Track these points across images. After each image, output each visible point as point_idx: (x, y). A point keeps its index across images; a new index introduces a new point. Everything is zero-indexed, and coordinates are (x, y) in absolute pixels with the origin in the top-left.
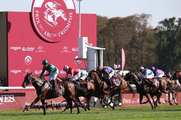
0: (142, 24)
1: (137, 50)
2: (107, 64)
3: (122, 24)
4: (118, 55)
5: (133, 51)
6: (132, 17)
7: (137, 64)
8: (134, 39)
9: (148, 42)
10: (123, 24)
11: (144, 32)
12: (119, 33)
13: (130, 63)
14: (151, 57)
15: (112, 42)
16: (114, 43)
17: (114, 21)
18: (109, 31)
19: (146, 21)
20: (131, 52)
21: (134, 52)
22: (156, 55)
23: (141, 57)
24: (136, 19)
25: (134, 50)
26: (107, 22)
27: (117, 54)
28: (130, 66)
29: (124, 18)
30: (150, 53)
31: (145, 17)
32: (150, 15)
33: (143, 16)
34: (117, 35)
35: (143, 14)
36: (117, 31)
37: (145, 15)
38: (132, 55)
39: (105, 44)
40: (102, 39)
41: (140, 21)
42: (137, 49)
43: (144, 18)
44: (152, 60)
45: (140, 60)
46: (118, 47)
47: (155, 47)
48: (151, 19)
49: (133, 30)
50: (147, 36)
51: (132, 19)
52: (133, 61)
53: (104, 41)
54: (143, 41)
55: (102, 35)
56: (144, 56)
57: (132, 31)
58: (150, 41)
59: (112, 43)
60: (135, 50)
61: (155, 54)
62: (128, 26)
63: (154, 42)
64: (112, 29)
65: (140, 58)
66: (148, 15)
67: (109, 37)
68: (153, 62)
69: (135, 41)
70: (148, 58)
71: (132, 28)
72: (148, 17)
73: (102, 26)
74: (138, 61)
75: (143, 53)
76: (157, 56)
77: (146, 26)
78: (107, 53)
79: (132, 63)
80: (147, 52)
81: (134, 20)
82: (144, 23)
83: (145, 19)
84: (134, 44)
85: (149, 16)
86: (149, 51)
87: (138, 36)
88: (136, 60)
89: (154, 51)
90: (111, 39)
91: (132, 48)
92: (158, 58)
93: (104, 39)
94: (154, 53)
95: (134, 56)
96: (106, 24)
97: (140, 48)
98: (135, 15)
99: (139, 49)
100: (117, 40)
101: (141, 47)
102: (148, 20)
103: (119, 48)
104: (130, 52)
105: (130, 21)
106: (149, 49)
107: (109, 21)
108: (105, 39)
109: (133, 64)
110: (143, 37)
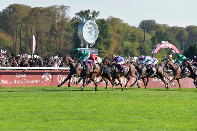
0: (61, 14)
1: (55, 38)
2: (28, 49)
3: (43, 13)
4: (39, 41)
5: (52, 38)
6: (52, 8)
7: (55, 50)
8: (53, 28)
9: (66, 30)
10: (44, 14)
11: (62, 22)
12: (40, 21)
13: (49, 49)
14: (68, 44)
15: (33, 29)
16: (36, 30)
17: (36, 11)
18: (32, 20)
19: (64, 12)
20: (50, 39)
21: (53, 39)
23: (59, 43)
24: (56, 10)
25: (53, 38)
27: (38, 40)
28: (48, 51)
29: (46, 8)
30: (67, 40)
31: (64, 9)
32: (68, 7)
33: (62, 7)
34: (39, 23)
35: (62, 5)
36: (38, 20)
37: (64, 6)
38: (51, 41)
39: (27, 31)
40: (25, 26)
41: (59, 12)
42: (56, 37)
43: (63, 9)
44: (68, 47)
45: (58, 47)
46: (39, 34)
47: (73, 35)
48: (69, 11)
49: (53, 20)
50: (65, 25)
51: (52, 9)
52: (52, 47)
53: (26, 28)
54: (61, 30)
55: (24, 22)
56: (61, 43)
57: (52, 20)
58: (68, 30)
59: (34, 30)
60: (54, 37)
61: (72, 42)
62: (48, 16)
63: (72, 31)
64: (34, 18)
65: (58, 44)
66: (67, 6)
67: (31, 24)
68: (69, 48)
69: (54, 29)
70: (65, 45)
71: (51, 18)
72: (66, 8)
73: (24, 14)
74: (56, 47)
75: (62, 40)
76: (73, 44)
77: (64, 16)
78: (28, 39)
79: (50, 49)
80: (65, 40)
81: (54, 11)
82: (63, 14)
83: (64, 10)
84: (53, 31)
85: (67, 7)
86: (66, 39)
87: (57, 25)
88: (54, 47)
89: (71, 39)
90: (33, 26)
91: (51, 35)
92: (74, 46)
93: (26, 26)
94: (71, 41)
95: (53, 42)
96: (28, 12)
97: (59, 36)
98: (54, 6)
99: (57, 36)
100: (38, 28)
101: (59, 35)
102: (66, 11)
103: (39, 35)
104: (49, 39)
105: (50, 11)
106: (67, 37)
107: (32, 10)
108: (28, 27)
109: (52, 49)
110: (61, 26)
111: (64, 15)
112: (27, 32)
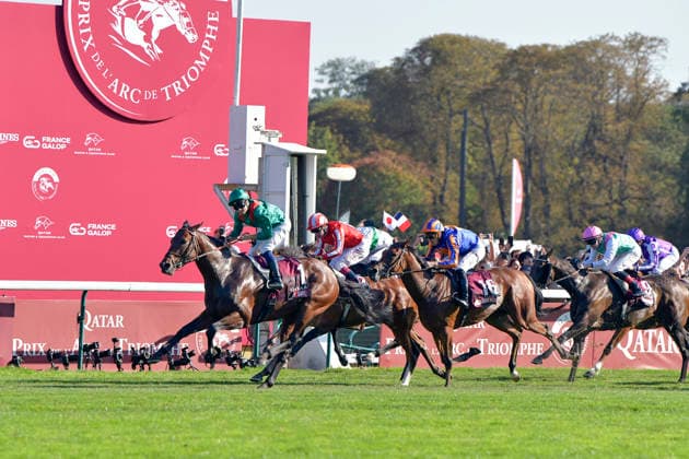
0: (630, 72)
1: (605, 169)
2: (494, 215)
3: (555, 69)
4: (535, 184)
5: (590, 170)
6: (592, 46)
7: (605, 218)
8: (594, 128)
9: (649, 138)
10: (560, 71)
11: (633, 103)
12: (542, 104)
13: (576, 216)
14: (657, 195)
15: (515, 134)
16: (524, 139)
17: (526, 59)
18: (507, 97)
19: (643, 60)
20: (582, 174)
21: (596, 175)
22: (677, 189)
23: (621, 192)
24: (609, 55)
25: (595, 169)
26: (500, 61)
27: (533, 180)
28: (576, 224)
29: (567, 48)
30: (654, 178)
31: (643, 49)
32: (661, 41)
33: (635, 43)
34: (536, 110)
35: (636, 34)
36: (536, 97)
37: (643, 38)
38: (585, 184)
39: (490, 143)
40: (481, 123)
41: (622, 62)
42: (607, 165)
43: (638, 50)
44: (659, 207)
45: (615, 207)
46: (536, 154)
47: (678, 158)
48: (664, 57)
49: (595, 94)
50: (647, 118)
51: (594, 51)
52: (590, 208)
53: (486, 130)
54: (629, 137)
55: (479, 108)
56: (630, 192)
57: (590, 95)
58: (658, 138)
59: (516, 140)
60: (600, 166)
61: (673, 186)
62: (577, 79)
63: (674, 143)
64: (517, 88)
65: (616, 196)
66: (652, 39)
67: (505, 116)
68: (662, 213)
69: (599, 134)
70: (647, 198)
71: (589, 87)
72: (651, 47)
73: (479, 74)
74: (607, 208)
75: (630, 178)
76: (680, 193)
77: (643, 80)
78: (494, 174)
79: (584, 214)
80: (644, 178)
81: (600, 59)
82: (637, 70)
83: (641, 55)
84: (596, 143)
85: (655, 43)
86: (652, 173)
87: (611, 115)
88: (600, 206)
89: (673, 173)
90: (514, 124)
91: (589, 159)
92: (683, 201)
93: (487, 124)
94: (669, 181)
95: (595, 187)
96: (494, 68)
97: (618, 160)
98: (603, 37)
99: (613, 163)
100: (532, 131)
101: (622, 158)
102: (652, 57)
103: (537, 158)
104: (578, 173)
105: (583, 59)
106: (655, 166)
107: (509, 59)
108: (491, 125)
109: (588, 217)
110: (629, 122)
111: (640, 75)
112: (486, 145)
